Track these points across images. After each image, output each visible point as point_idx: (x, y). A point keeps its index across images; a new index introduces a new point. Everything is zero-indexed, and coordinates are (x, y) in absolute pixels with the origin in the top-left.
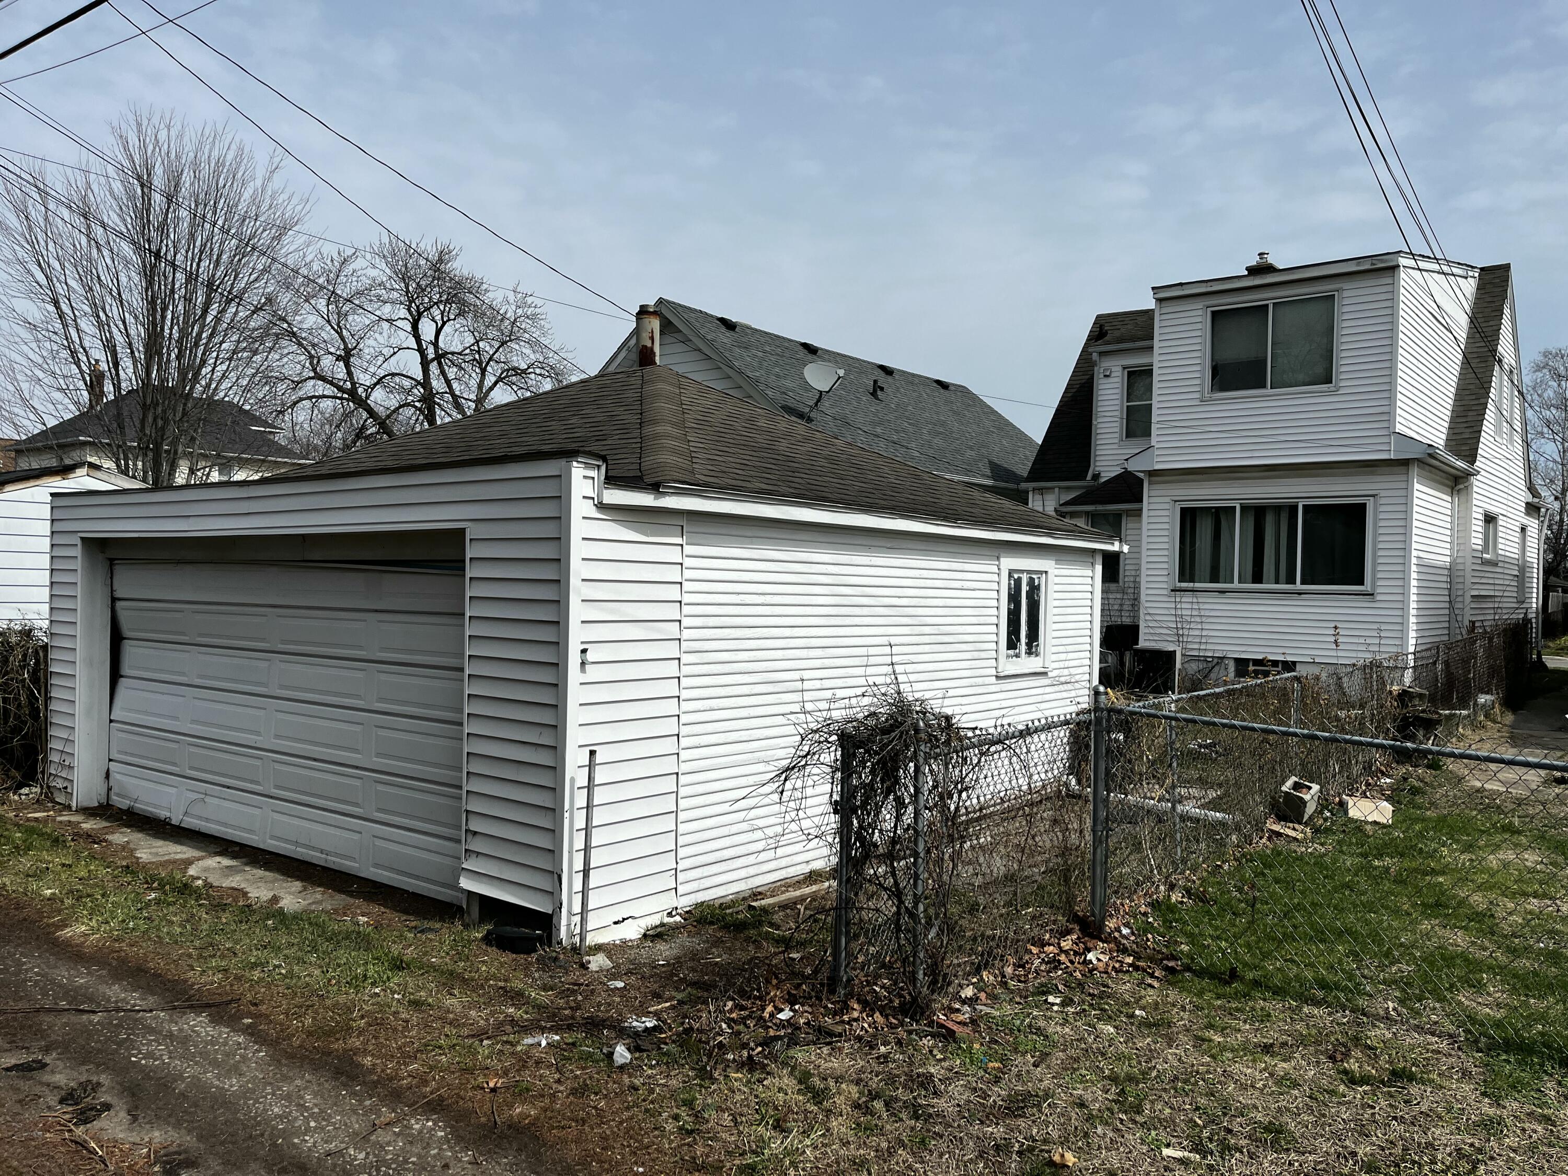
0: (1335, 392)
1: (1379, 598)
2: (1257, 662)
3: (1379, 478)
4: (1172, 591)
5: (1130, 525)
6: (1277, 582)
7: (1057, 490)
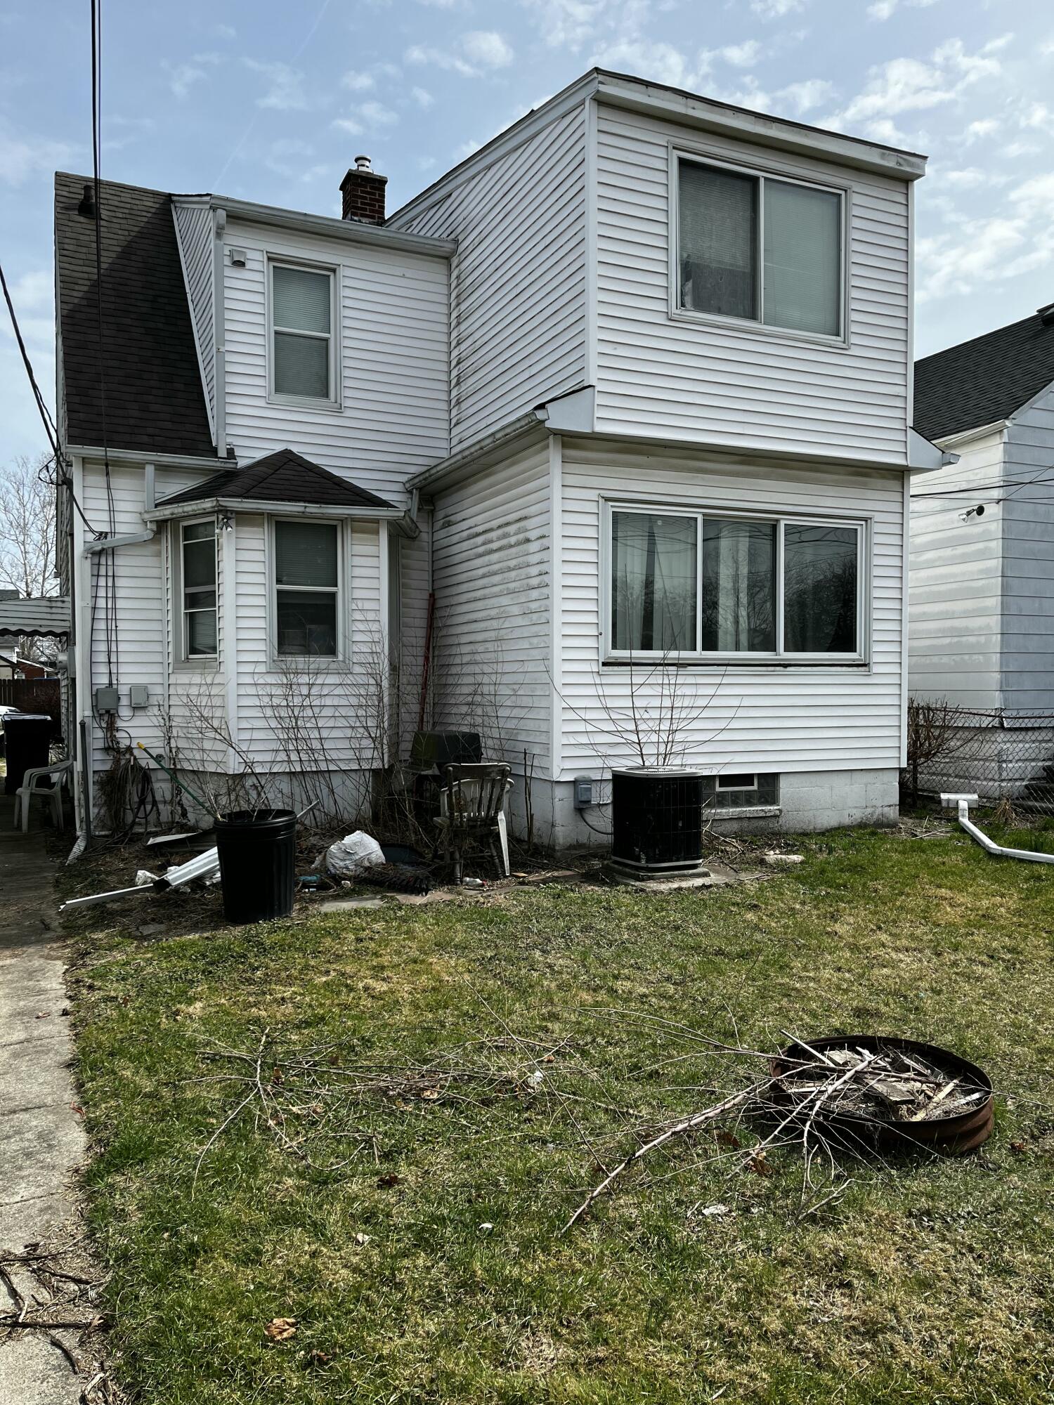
0: (842, 351)
1: (875, 669)
2: (727, 780)
3: (870, 494)
4: (604, 664)
5: (358, 549)
6: (737, 649)
7: (150, 470)
